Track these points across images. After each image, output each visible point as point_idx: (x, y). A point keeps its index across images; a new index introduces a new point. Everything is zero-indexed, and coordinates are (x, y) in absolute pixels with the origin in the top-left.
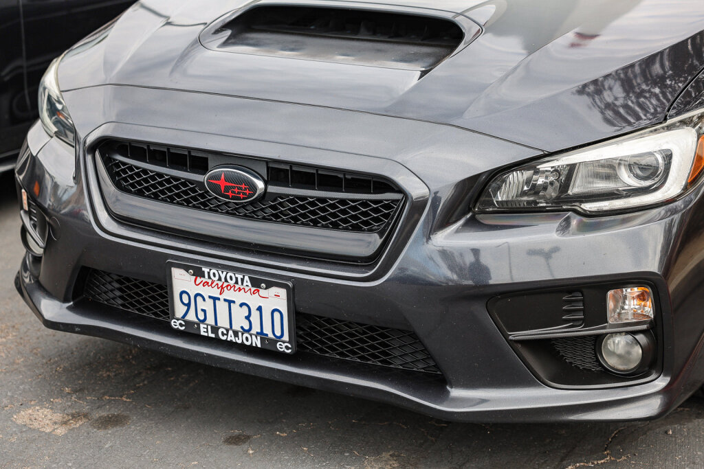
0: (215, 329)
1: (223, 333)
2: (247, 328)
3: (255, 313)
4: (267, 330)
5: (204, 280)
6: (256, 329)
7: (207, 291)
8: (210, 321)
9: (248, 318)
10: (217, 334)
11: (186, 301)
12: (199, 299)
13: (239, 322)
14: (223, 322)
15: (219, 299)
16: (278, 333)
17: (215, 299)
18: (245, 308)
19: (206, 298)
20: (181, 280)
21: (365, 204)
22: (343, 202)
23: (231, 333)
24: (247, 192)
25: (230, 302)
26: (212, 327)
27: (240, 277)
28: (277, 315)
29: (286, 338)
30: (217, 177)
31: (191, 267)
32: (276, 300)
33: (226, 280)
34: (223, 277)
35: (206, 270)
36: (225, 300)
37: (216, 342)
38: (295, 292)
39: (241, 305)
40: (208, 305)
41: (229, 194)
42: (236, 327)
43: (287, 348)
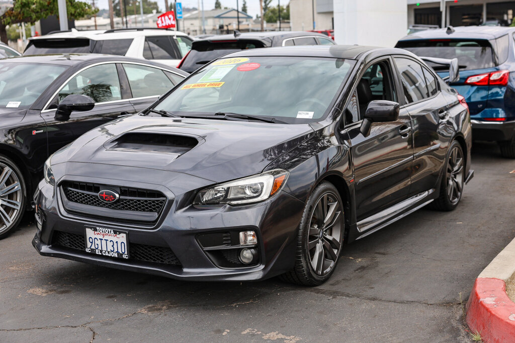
0: (101, 251)
1: (104, 253)
2: (112, 250)
3: (115, 244)
4: (120, 251)
5: (97, 232)
6: (116, 250)
7: (99, 237)
8: (100, 248)
9: (113, 246)
10: (102, 253)
11: (91, 241)
12: (96, 240)
13: (110, 248)
14: (104, 249)
15: (103, 239)
16: (123, 252)
17: (101, 239)
18: (112, 242)
19: (98, 239)
20: (89, 233)
21: (154, 202)
22: (146, 201)
23: (107, 252)
24: (113, 198)
25: (106, 240)
26: (100, 251)
27: (110, 230)
28: (123, 244)
29: (126, 253)
30: (102, 193)
31: (93, 228)
32: (122, 238)
33: (105, 232)
34: (104, 230)
35: (98, 228)
37: (102, 257)
38: (129, 235)
39: (110, 241)
40: (99, 242)
41: (106, 199)
43: (126, 257)
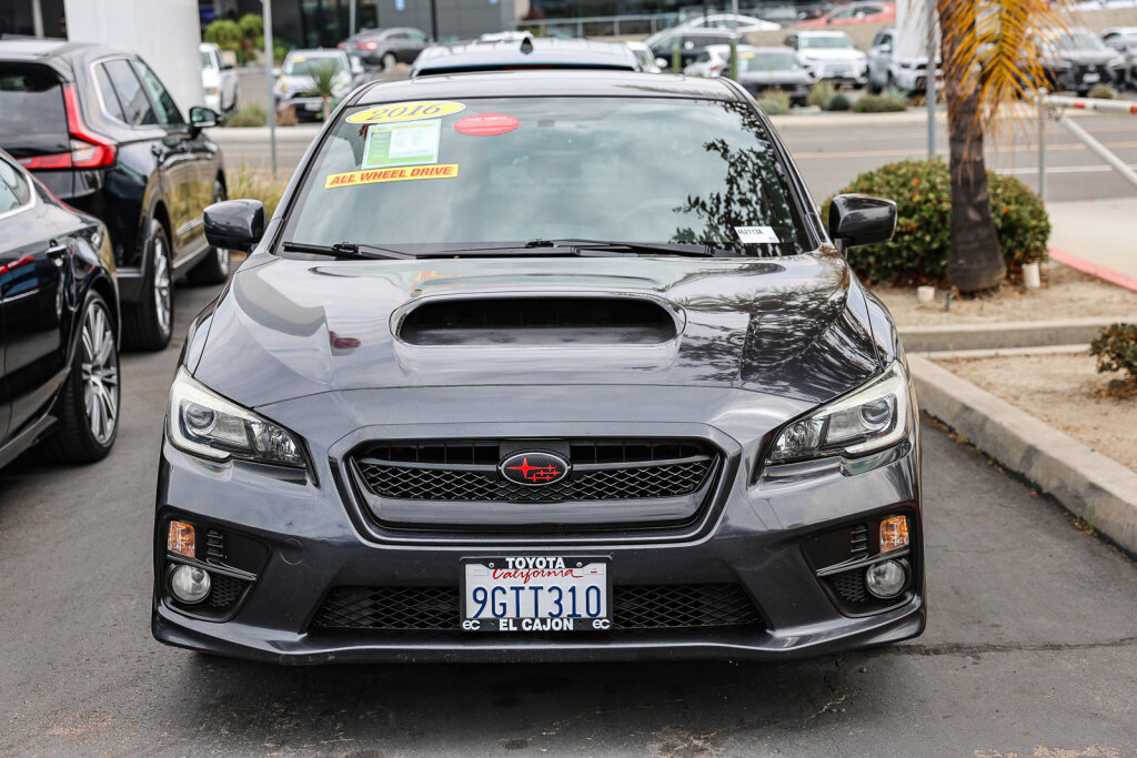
0: (518, 622)
1: (527, 625)
2: (556, 612)
3: (567, 597)
4: (581, 611)
5: (505, 571)
6: (567, 610)
7: (507, 583)
8: (511, 613)
10: (520, 626)
11: (481, 598)
12: (498, 593)
13: (547, 605)
14: (527, 612)
15: (523, 588)
16: (593, 611)
17: (518, 589)
18: (556, 593)
19: (507, 590)
20: (477, 577)
21: (675, 468)
22: (654, 469)
23: (537, 621)
24: (555, 473)
25: (536, 589)
26: (514, 620)
27: (551, 559)
28: (593, 593)
29: (603, 613)
30: (519, 463)
31: (492, 560)
32: (595, 576)
33: (535, 566)
34: (531, 564)
35: (510, 560)
36: (531, 588)
37: (520, 636)
38: (615, 564)
39: (550, 590)
40: (508, 598)
41: (534, 478)
42: (542, 614)
43: (605, 624)
